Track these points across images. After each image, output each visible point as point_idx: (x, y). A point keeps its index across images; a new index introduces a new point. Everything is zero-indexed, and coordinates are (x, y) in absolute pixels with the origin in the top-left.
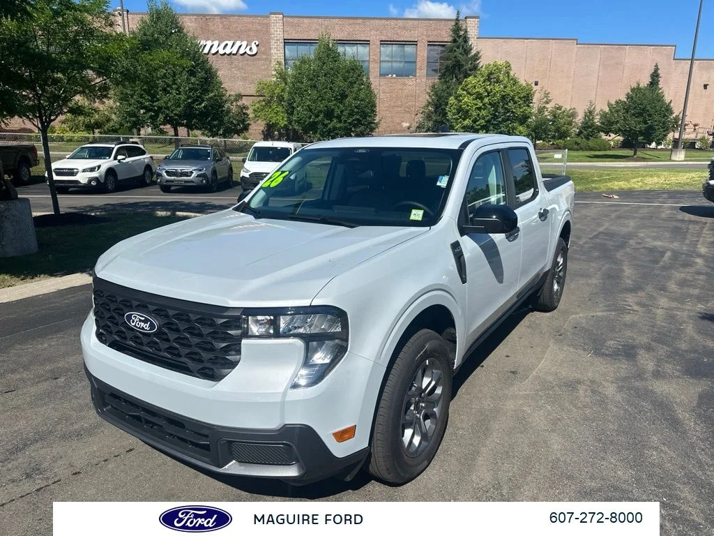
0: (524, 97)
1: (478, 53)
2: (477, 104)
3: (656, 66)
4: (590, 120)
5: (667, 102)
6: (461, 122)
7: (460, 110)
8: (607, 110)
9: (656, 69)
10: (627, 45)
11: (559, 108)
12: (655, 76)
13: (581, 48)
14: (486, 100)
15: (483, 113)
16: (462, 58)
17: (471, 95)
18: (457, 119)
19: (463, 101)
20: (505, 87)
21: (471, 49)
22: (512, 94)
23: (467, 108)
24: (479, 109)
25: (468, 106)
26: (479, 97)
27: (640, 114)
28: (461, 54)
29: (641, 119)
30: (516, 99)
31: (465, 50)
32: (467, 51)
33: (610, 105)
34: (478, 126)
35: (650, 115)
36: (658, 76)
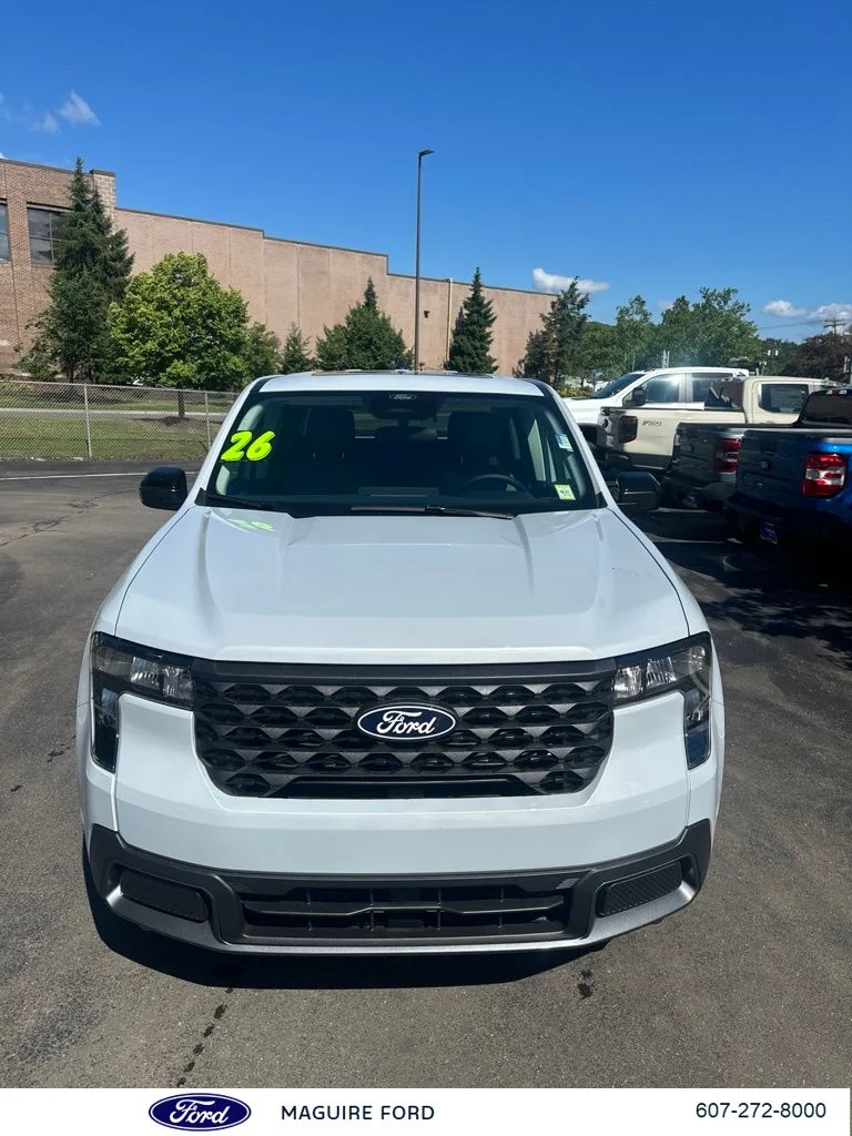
0: (232, 312)
1: (122, 232)
2: (162, 318)
3: (370, 281)
4: (296, 351)
5: (397, 332)
6: (137, 345)
7: (132, 325)
8: (325, 338)
9: (371, 287)
10: (329, 248)
11: (262, 328)
12: (370, 295)
13: (271, 244)
14: (177, 312)
15: (174, 332)
16: (97, 239)
17: (149, 302)
18: (130, 341)
19: (139, 311)
20: (204, 294)
21: (109, 226)
22: (216, 305)
23: (147, 323)
24: (168, 326)
25: (148, 319)
26: (163, 306)
27: (367, 347)
28: (93, 231)
29: (369, 353)
30: (223, 314)
31: (99, 226)
32: (103, 227)
33: (327, 331)
34: (168, 352)
35: (378, 348)
36: (373, 295)
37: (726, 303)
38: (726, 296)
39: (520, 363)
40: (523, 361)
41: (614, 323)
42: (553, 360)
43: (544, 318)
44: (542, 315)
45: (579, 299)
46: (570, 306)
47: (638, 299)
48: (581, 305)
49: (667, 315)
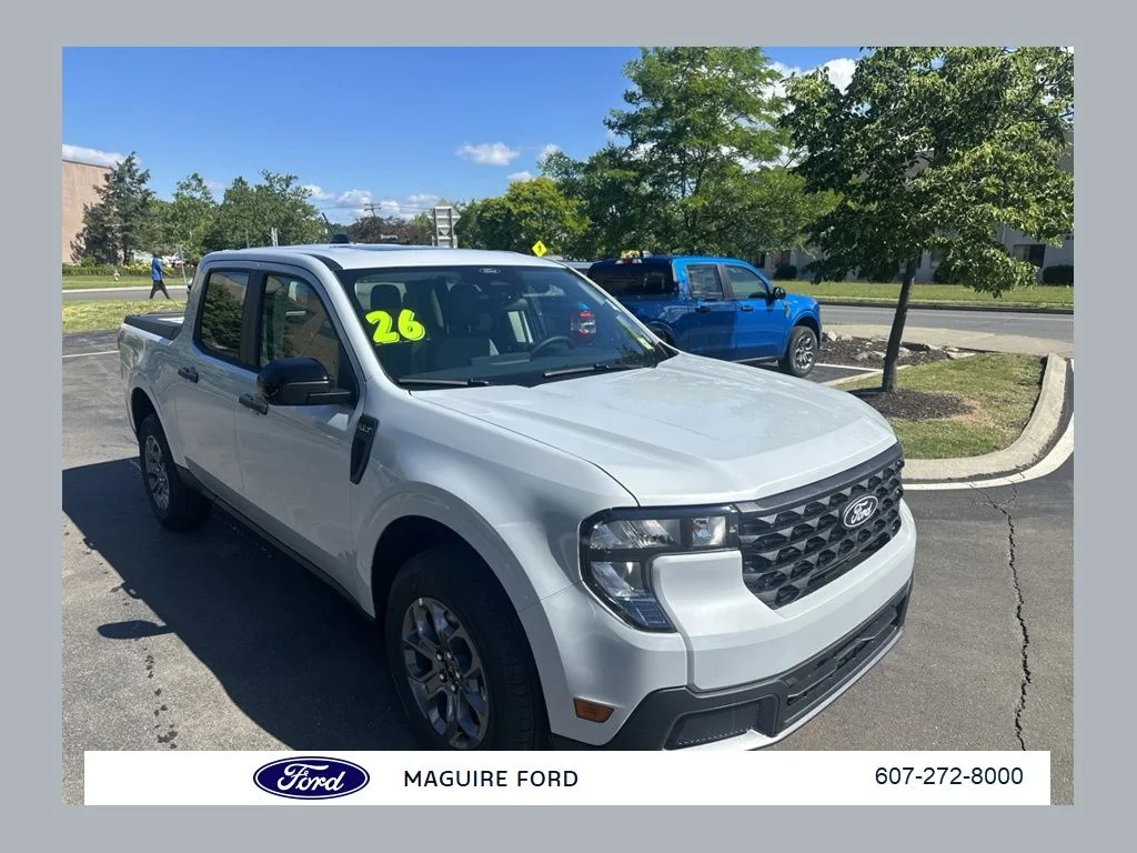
37: (287, 186)
38: (288, 181)
39: (78, 236)
40: (82, 235)
41: (172, 200)
42: (119, 235)
43: (99, 191)
44: (96, 188)
45: (138, 174)
46: (128, 180)
47: (195, 176)
48: (142, 180)
49: (228, 195)
